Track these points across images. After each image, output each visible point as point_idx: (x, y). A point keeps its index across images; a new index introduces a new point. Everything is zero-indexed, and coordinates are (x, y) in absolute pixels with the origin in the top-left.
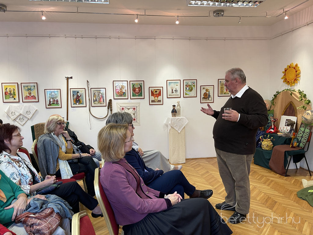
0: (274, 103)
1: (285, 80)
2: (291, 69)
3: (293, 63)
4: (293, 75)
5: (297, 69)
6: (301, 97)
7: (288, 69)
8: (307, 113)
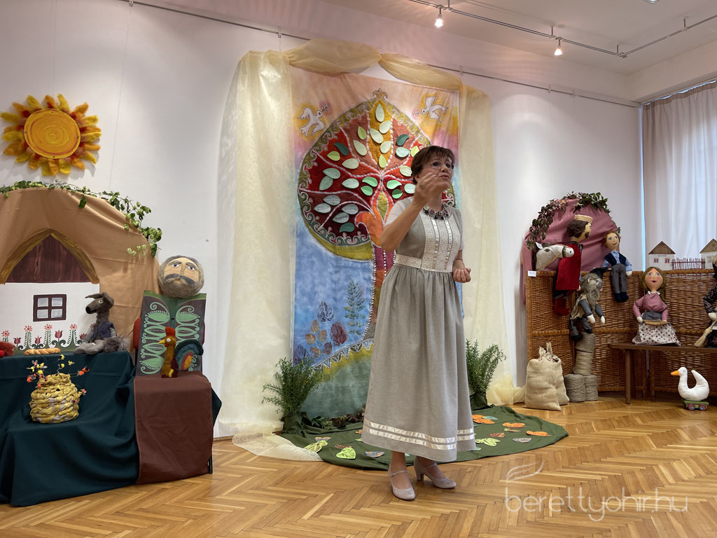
1: (21, 147)
2: (55, 113)
3: (64, 95)
4: (67, 139)
5: (87, 121)
6: (132, 216)
7: (38, 110)
8: (187, 264)
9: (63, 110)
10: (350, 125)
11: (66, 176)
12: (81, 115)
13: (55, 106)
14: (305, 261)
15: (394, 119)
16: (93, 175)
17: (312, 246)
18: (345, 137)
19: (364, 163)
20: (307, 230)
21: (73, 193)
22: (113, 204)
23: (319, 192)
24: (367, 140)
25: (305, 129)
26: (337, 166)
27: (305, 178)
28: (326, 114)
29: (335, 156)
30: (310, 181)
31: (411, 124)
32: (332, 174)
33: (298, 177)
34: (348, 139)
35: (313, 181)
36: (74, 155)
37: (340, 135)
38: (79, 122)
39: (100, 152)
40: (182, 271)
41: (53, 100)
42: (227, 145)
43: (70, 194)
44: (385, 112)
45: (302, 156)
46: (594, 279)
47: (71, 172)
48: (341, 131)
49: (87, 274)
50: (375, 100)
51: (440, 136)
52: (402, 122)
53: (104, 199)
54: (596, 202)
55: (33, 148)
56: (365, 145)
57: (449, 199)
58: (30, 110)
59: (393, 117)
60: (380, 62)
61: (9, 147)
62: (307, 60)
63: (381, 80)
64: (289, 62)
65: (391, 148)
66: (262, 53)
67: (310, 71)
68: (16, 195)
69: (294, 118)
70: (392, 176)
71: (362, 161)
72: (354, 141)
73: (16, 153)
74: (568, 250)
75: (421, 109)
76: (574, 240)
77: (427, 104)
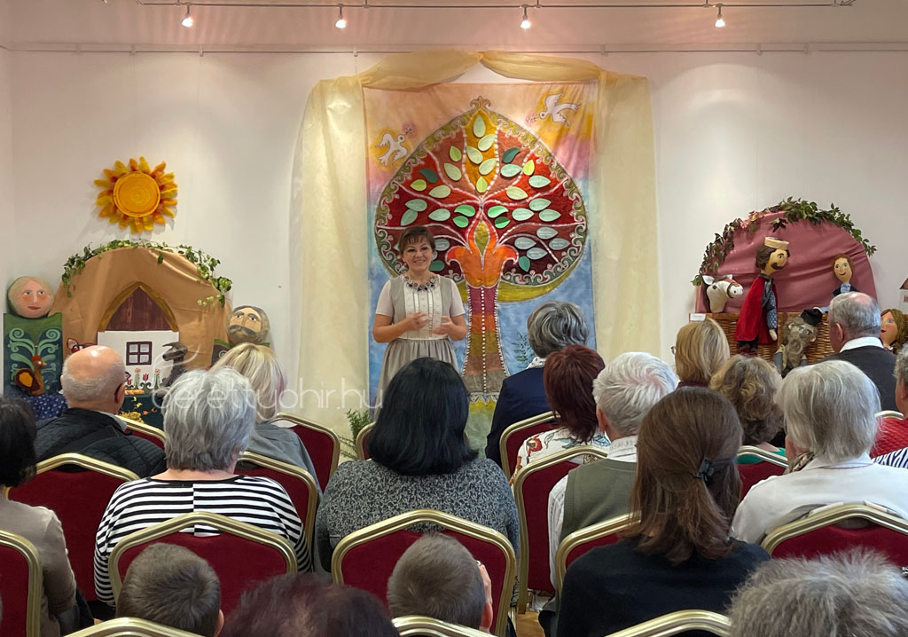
0: (71, 290)
1: (111, 210)
2: (139, 175)
3: (145, 157)
4: (145, 198)
5: (165, 179)
6: (204, 268)
7: (123, 174)
8: (249, 315)
9: (144, 172)
10: (441, 145)
11: (150, 232)
12: (160, 173)
13: (137, 168)
15: (500, 131)
16: (172, 228)
18: (434, 162)
19: (457, 189)
20: (386, 271)
21: (153, 250)
22: (187, 257)
24: (463, 161)
25: (385, 158)
26: (422, 196)
27: (384, 214)
28: (411, 137)
29: (420, 185)
30: (390, 217)
31: (524, 134)
32: (416, 206)
33: (375, 213)
34: (437, 163)
35: (393, 216)
36: (156, 212)
37: (428, 159)
38: (158, 181)
39: (177, 206)
40: (244, 322)
41: (136, 163)
42: (299, 185)
43: (150, 251)
44: (486, 123)
45: (380, 189)
46: (798, 325)
47: (156, 227)
48: (428, 154)
49: (168, 322)
50: (473, 111)
51: (568, 142)
52: (511, 133)
53: (180, 252)
54: (810, 215)
55: (122, 210)
56: (460, 168)
57: (578, 223)
58: (117, 175)
59: (498, 128)
60: (482, 61)
61: (103, 210)
62: (384, 80)
63: (482, 85)
64: (364, 86)
65: (495, 168)
66: (332, 81)
67: (392, 90)
68: (108, 256)
69: (372, 148)
70: (496, 201)
71: (455, 187)
72: (446, 165)
73: (108, 215)
74: (733, 289)
75: (539, 112)
76: (763, 272)
77: (548, 105)
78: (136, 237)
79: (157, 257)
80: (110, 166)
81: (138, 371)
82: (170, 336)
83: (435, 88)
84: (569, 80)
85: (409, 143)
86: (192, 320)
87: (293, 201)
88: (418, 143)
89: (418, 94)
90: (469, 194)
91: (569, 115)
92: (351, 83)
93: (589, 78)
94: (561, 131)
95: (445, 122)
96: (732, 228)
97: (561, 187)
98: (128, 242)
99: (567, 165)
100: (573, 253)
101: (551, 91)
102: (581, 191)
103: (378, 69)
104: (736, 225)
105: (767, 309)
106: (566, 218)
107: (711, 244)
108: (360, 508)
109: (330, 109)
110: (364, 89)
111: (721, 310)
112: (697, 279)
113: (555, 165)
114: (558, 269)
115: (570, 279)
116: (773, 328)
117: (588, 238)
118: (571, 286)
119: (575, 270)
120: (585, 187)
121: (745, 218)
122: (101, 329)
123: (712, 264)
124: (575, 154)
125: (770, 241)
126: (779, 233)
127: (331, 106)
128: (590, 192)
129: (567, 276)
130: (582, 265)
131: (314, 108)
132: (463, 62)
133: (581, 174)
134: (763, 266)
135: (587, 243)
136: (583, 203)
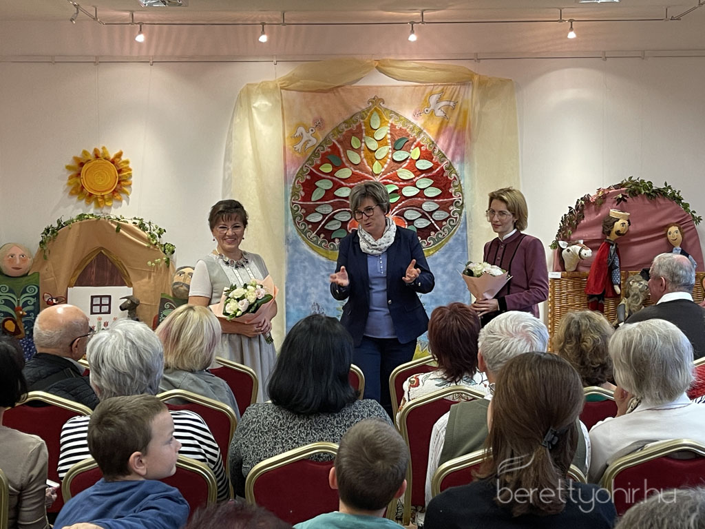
0: (47, 253)
1: (79, 190)
2: (100, 161)
3: (106, 147)
4: (109, 179)
5: (122, 164)
6: (153, 236)
7: (89, 161)
8: (189, 274)
9: (105, 159)
10: (344, 136)
11: (110, 207)
12: (118, 160)
13: (100, 156)
14: (297, 266)
15: (392, 124)
16: (128, 204)
17: (305, 252)
18: (339, 149)
19: (358, 171)
20: (300, 237)
21: (112, 222)
22: (140, 227)
23: (311, 203)
24: (362, 148)
25: (299, 147)
26: (329, 177)
27: (298, 192)
28: (320, 129)
29: (327, 168)
30: (303, 194)
31: (411, 126)
32: (324, 185)
33: (291, 191)
34: (341, 150)
35: (305, 194)
36: (115, 191)
37: (334, 147)
39: (132, 186)
40: (185, 279)
41: (98, 150)
42: (229, 168)
43: (110, 223)
44: (380, 118)
45: (294, 172)
46: (638, 282)
47: (114, 203)
48: (334, 143)
49: (125, 280)
50: (370, 108)
51: (447, 133)
52: (401, 126)
53: (134, 223)
54: (647, 191)
55: (88, 190)
56: (360, 154)
57: (456, 198)
58: (83, 162)
59: (390, 122)
60: (377, 67)
61: (72, 190)
62: (298, 84)
63: (377, 87)
64: (282, 88)
65: (388, 153)
66: (256, 84)
67: (304, 91)
68: (76, 226)
69: (288, 138)
70: (388, 180)
71: (355, 169)
72: (348, 151)
73: (77, 193)
74: (583, 252)
75: (424, 109)
76: (608, 238)
77: (431, 103)
78: (99, 211)
79: (116, 227)
80: (79, 154)
81: (100, 319)
82: (126, 291)
83: (339, 89)
84: (449, 82)
85: (318, 134)
86: (143, 278)
87: (225, 181)
88: (325, 135)
89: (325, 94)
90: (366, 175)
91: (448, 110)
92: (271, 86)
93: (465, 81)
94: (442, 123)
95: (347, 117)
96: (583, 202)
97: (442, 169)
98: (92, 215)
99: (447, 151)
100: (451, 222)
101: (434, 91)
102: (459, 172)
103: (293, 74)
104: (586, 199)
105: (612, 268)
106: (445, 194)
107: (565, 215)
108: (266, 442)
109: (254, 107)
110: (283, 91)
111: (574, 269)
112: (553, 244)
113: (436, 152)
114: (440, 236)
115: (450, 244)
116: (617, 284)
117: (463, 211)
118: (450, 249)
119: (454, 236)
120: (462, 169)
121: (593, 194)
122: (70, 285)
123: (566, 232)
124: (453, 142)
125: (614, 213)
126: (622, 206)
127: (254, 105)
128: (466, 173)
129: (447, 241)
130: (459, 233)
131: (241, 106)
132: (362, 68)
133: (458, 158)
134: (609, 233)
135: (463, 214)
136: (460, 182)
